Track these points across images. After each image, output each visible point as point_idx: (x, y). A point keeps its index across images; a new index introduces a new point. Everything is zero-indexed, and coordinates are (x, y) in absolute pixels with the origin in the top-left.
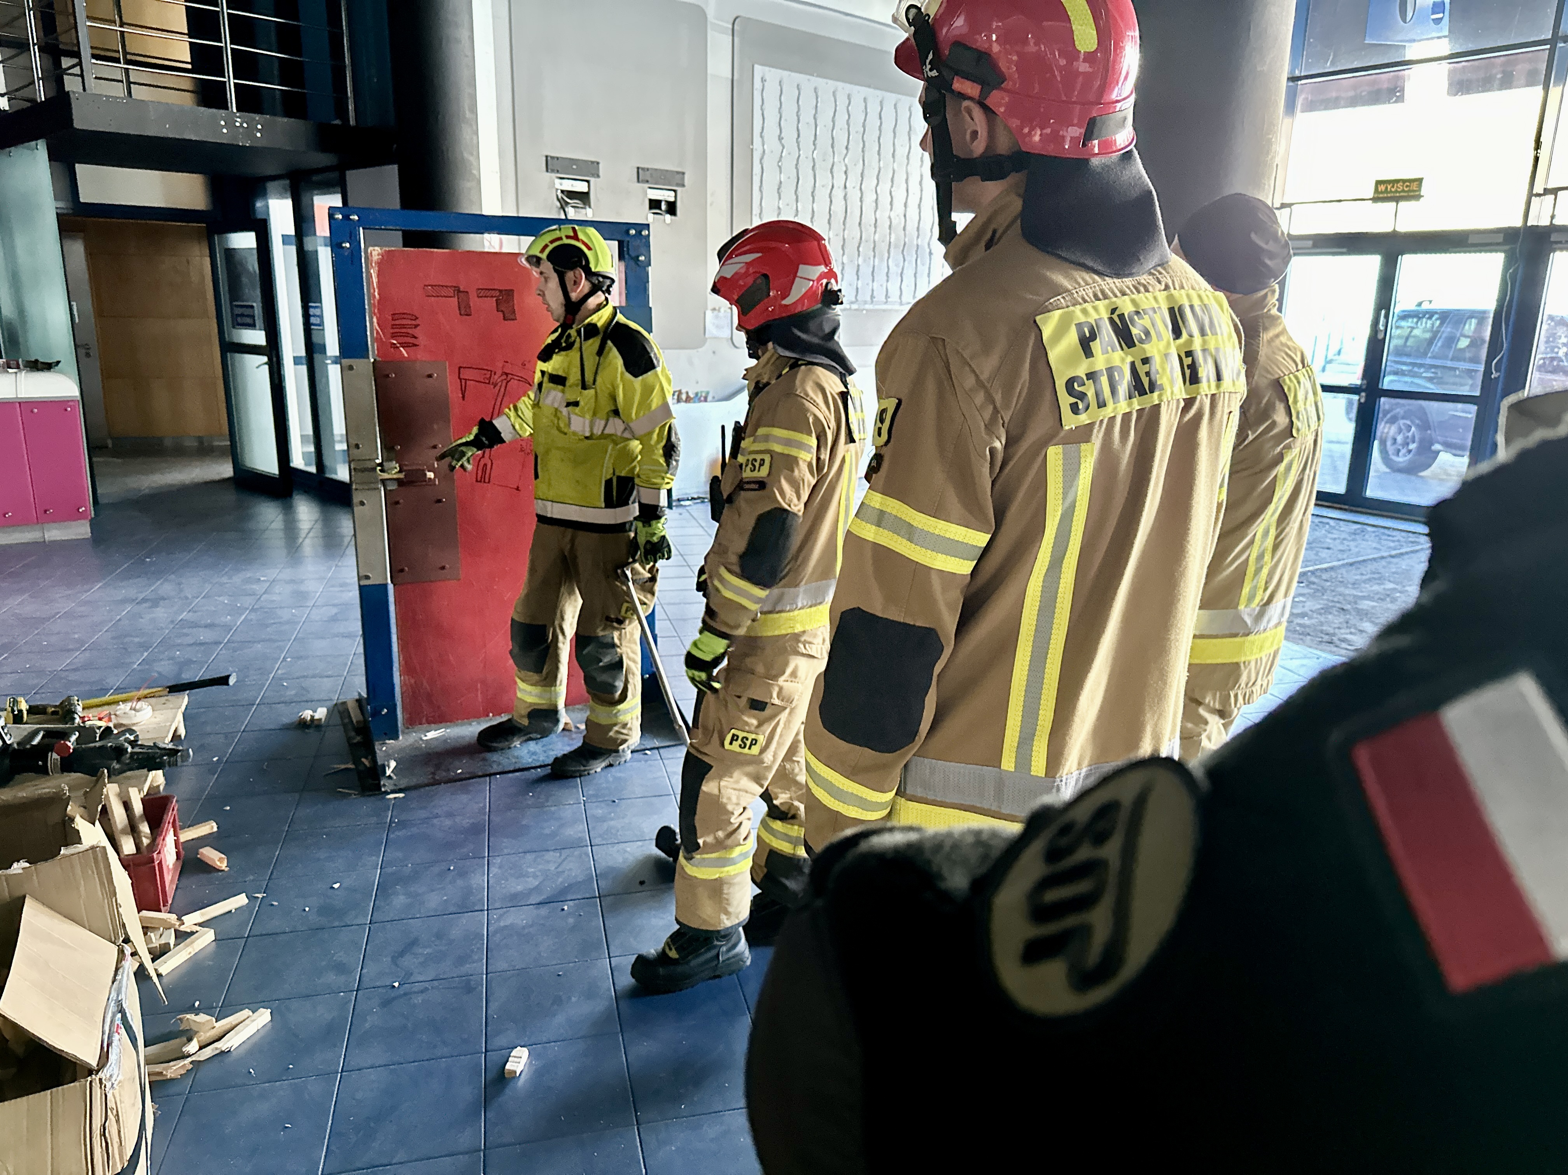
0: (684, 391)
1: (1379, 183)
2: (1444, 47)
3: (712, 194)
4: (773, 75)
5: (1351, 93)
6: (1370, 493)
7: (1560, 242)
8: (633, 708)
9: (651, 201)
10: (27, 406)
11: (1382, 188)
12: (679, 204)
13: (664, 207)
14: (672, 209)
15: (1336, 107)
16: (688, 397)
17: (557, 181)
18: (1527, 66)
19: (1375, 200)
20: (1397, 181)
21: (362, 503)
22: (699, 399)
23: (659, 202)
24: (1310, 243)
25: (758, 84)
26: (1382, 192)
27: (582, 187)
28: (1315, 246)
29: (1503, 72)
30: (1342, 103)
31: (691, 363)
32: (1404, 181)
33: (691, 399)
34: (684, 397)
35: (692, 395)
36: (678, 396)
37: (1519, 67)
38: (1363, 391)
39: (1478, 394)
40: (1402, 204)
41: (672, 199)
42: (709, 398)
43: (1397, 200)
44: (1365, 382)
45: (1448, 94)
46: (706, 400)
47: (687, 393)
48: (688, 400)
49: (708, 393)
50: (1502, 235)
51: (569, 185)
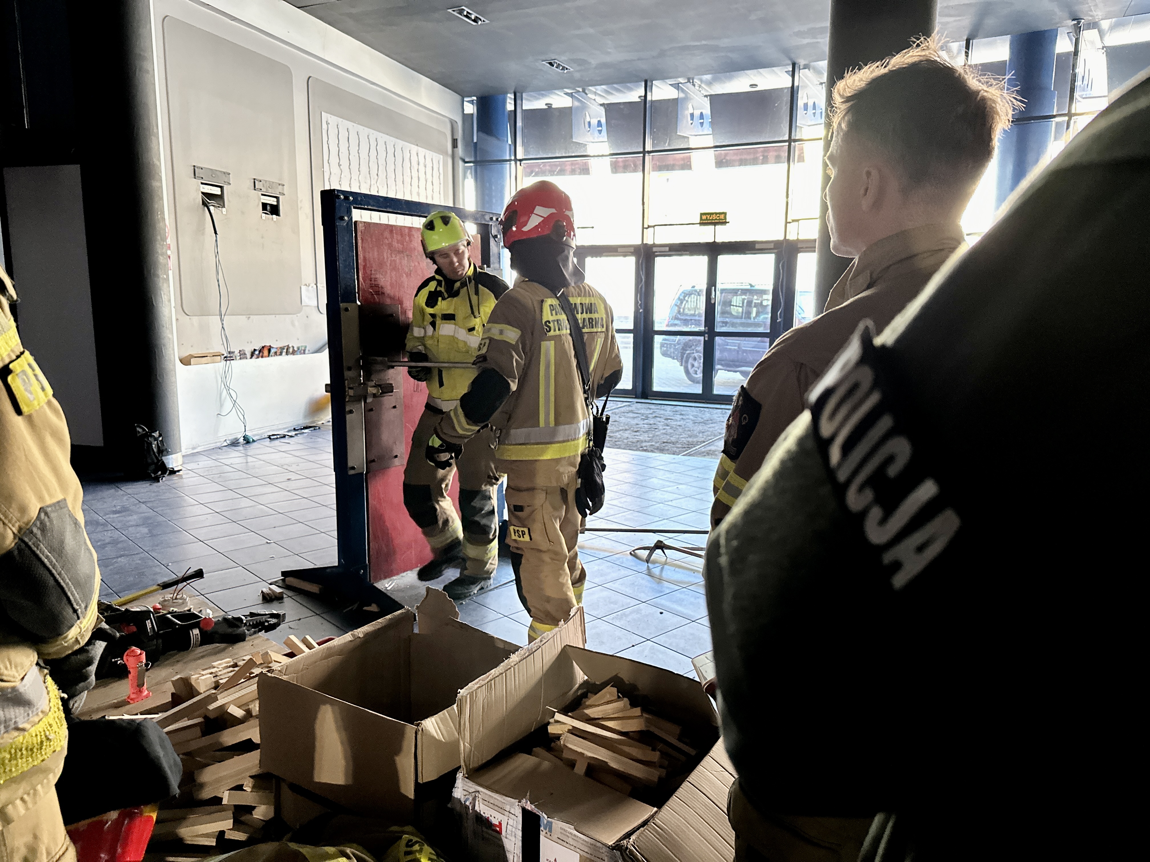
0: (290, 346)
1: (702, 214)
2: (710, 141)
3: (301, 201)
4: (333, 120)
5: (682, 162)
6: (716, 392)
7: (802, 248)
9: (263, 204)
11: (704, 217)
12: (280, 208)
13: (269, 209)
14: (275, 210)
15: (673, 169)
16: (294, 350)
17: (201, 186)
18: (775, 154)
19: (701, 224)
20: (713, 214)
22: (300, 352)
23: (267, 205)
24: (667, 249)
25: (324, 126)
26: (704, 220)
27: (217, 191)
28: (670, 250)
29: (763, 156)
30: (677, 167)
31: (293, 324)
32: (716, 214)
33: (296, 351)
34: (291, 350)
35: (296, 349)
36: (287, 349)
37: (771, 154)
38: (707, 333)
39: (769, 331)
40: (717, 227)
41: (275, 203)
42: (307, 352)
43: (715, 224)
44: (707, 328)
45: (716, 167)
46: (304, 353)
47: (293, 347)
48: (294, 352)
49: (306, 347)
50: (773, 244)
51: (208, 189)
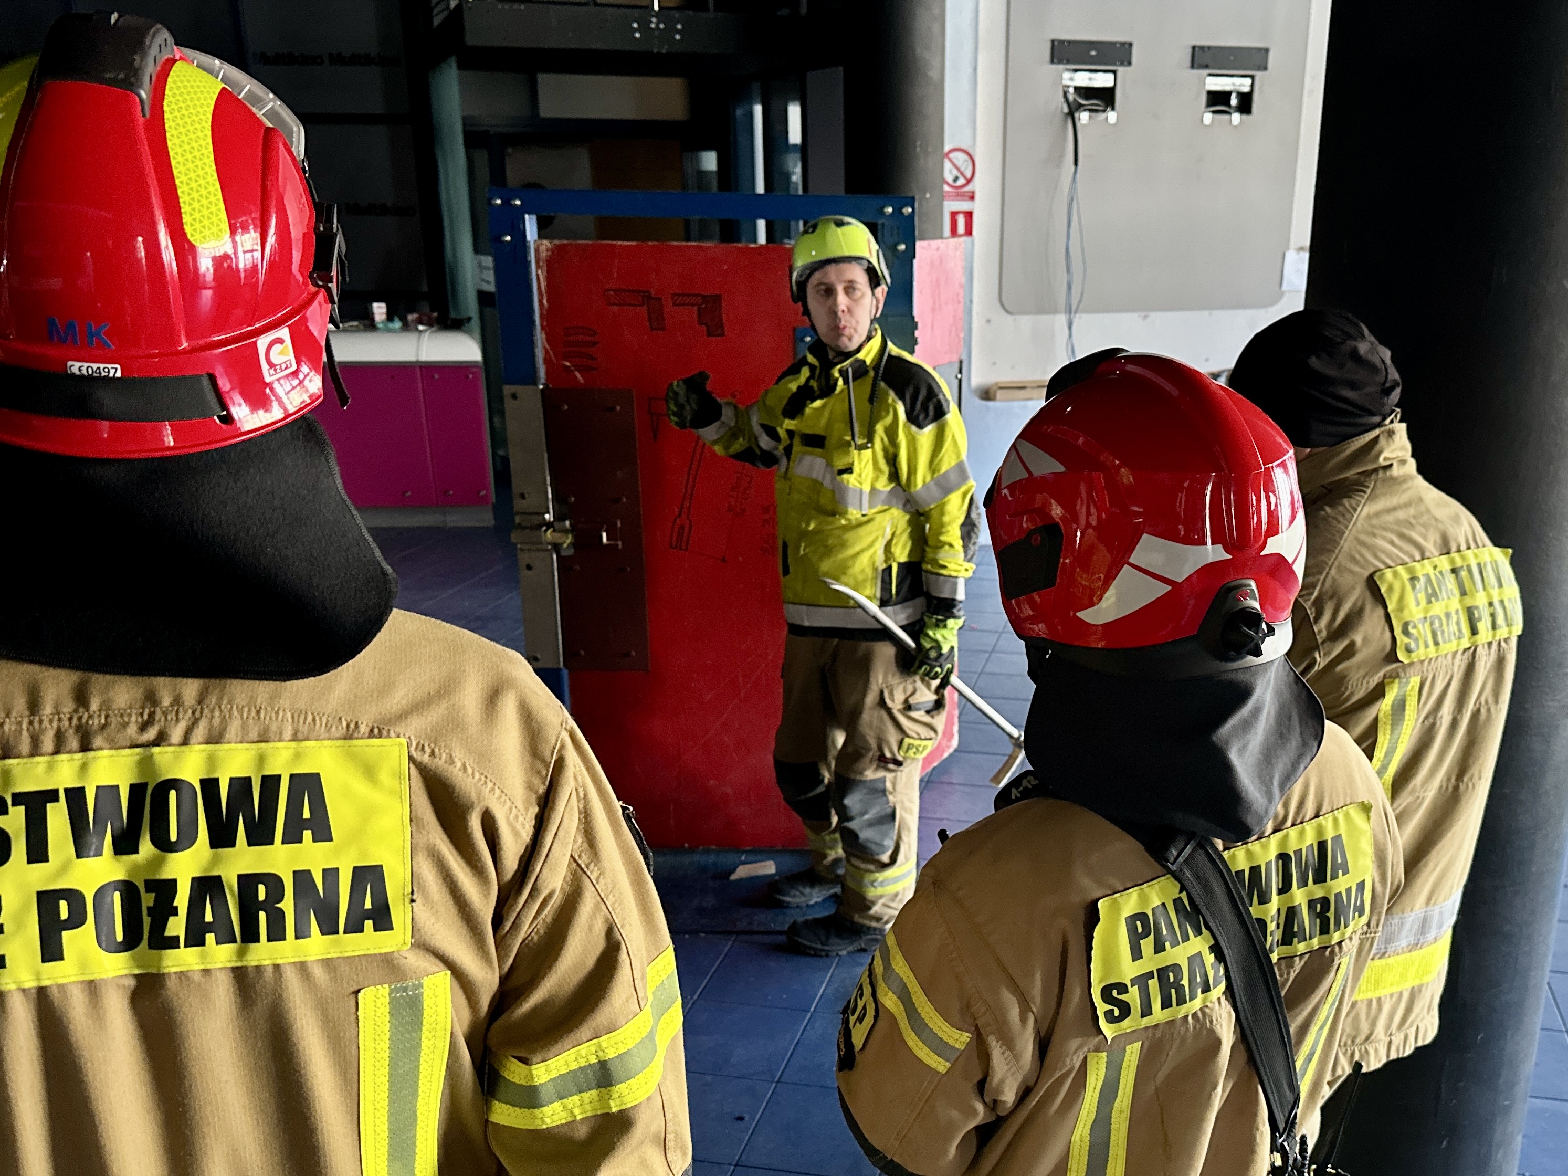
8: (904, 876)
9: (1210, 93)
10: (429, 369)
12: (1256, 97)
13: (1234, 101)
14: (1246, 103)
17: (1066, 75)
21: (529, 567)
23: (1228, 94)
27: (1103, 80)
41: (1246, 89)
51: (1083, 79)
